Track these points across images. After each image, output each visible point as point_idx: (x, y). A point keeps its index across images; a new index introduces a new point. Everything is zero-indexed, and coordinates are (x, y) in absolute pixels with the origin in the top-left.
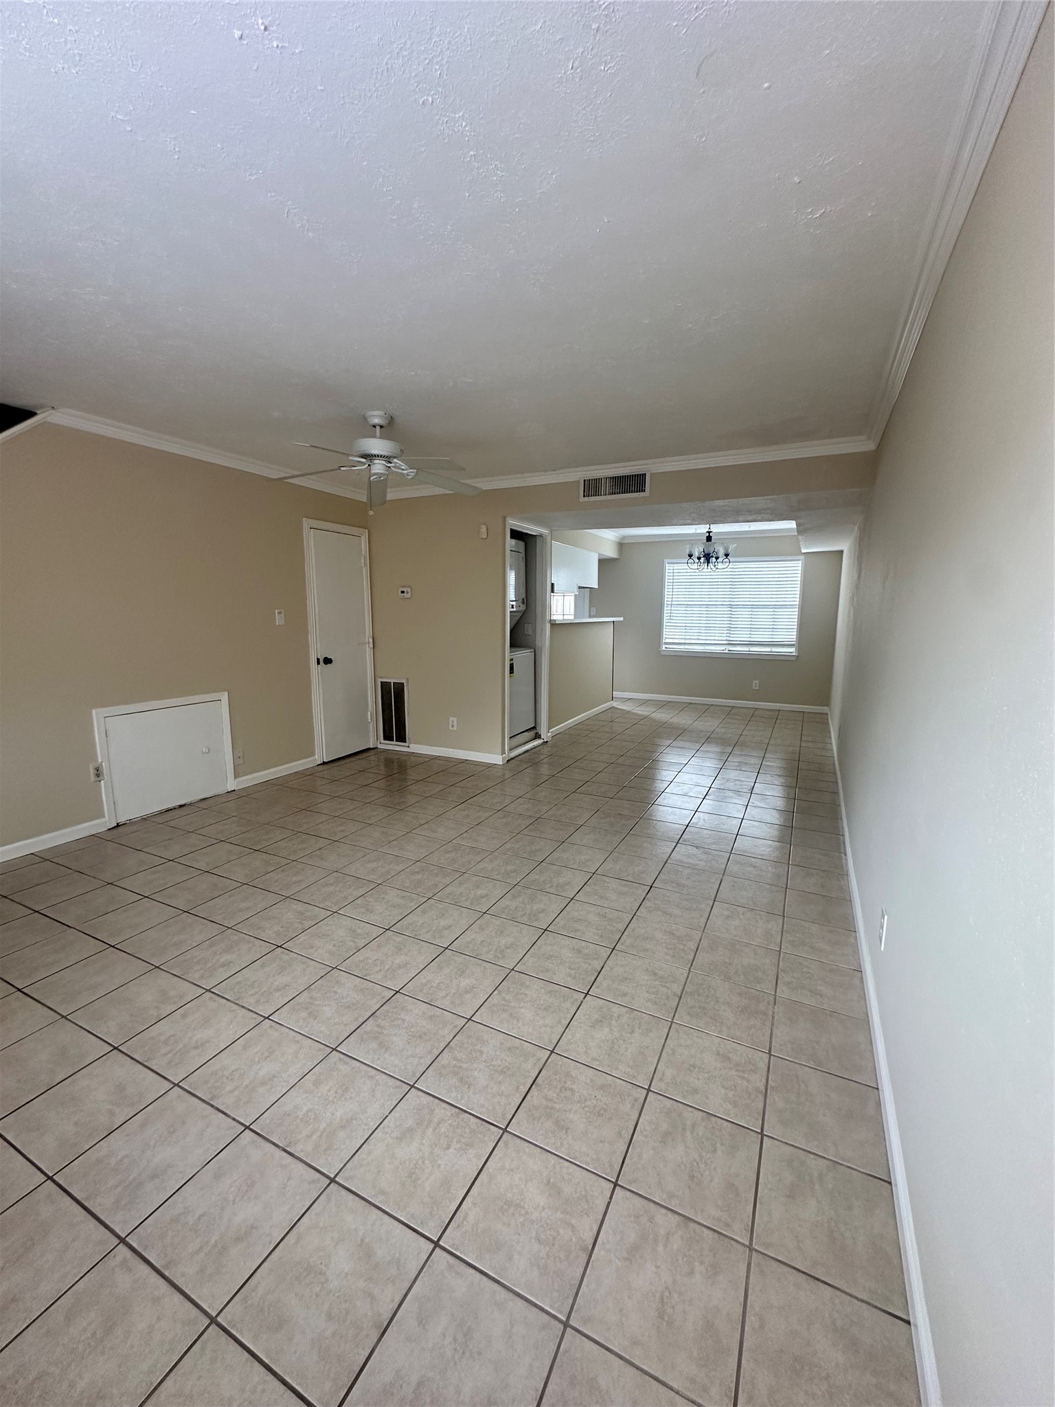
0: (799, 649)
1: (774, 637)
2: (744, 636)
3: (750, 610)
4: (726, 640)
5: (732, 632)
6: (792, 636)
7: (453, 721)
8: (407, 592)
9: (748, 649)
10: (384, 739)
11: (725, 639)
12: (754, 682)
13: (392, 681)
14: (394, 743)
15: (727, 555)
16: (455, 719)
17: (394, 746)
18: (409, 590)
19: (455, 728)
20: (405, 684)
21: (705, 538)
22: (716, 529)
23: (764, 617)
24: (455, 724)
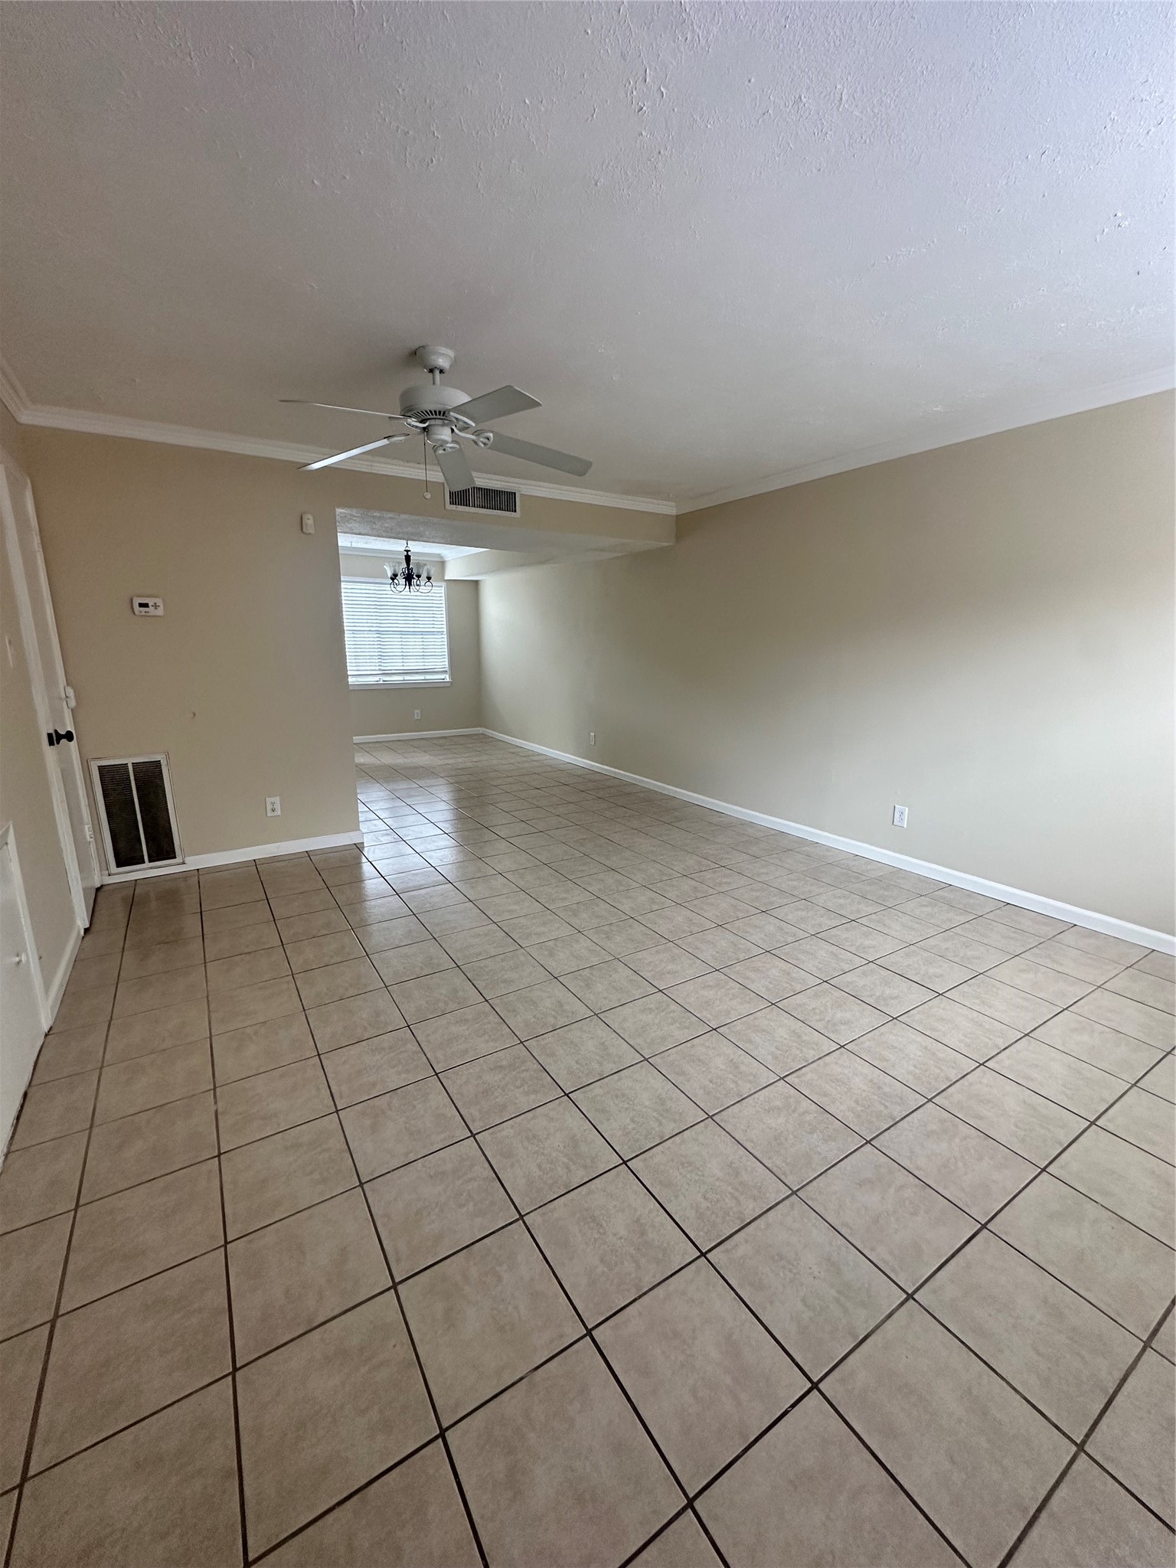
0: (452, 676)
1: (426, 664)
2: (397, 665)
3: (400, 636)
4: (380, 670)
5: (383, 661)
6: (444, 663)
7: (273, 804)
8: (156, 606)
9: (402, 679)
10: (119, 865)
11: (378, 668)
12: (416, 711)
13: (129, 761)
14: (147, 864)
15: (429, 578)
16: (277, 800)
17: (148, 871)
18: (159, 602)
19: (278, 812)
20: (163, 763)
21: (404, 557)
22: (416, 547)
23: (414, 643)
24: (278, 806)
